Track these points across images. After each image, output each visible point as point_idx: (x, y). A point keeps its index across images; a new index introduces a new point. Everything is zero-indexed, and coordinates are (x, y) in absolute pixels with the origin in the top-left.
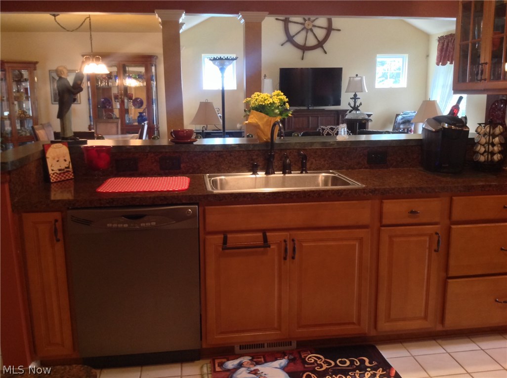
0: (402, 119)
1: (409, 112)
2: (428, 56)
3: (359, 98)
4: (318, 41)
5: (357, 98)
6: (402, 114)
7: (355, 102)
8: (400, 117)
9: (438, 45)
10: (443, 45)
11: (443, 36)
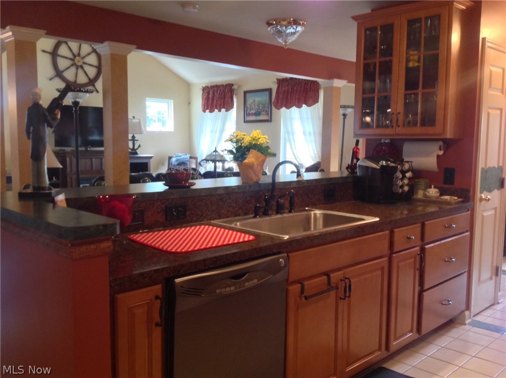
0: (176, 161)
1: (180, 154)
2: (189, 103)
3: (138, 140)
4: (89, 79)
5: (136, 140)
6: (174, 156)
7: (134, 144)
8: (174, 160)
9: (203, 94)
10: (209, 94)
11: (208, 86)
